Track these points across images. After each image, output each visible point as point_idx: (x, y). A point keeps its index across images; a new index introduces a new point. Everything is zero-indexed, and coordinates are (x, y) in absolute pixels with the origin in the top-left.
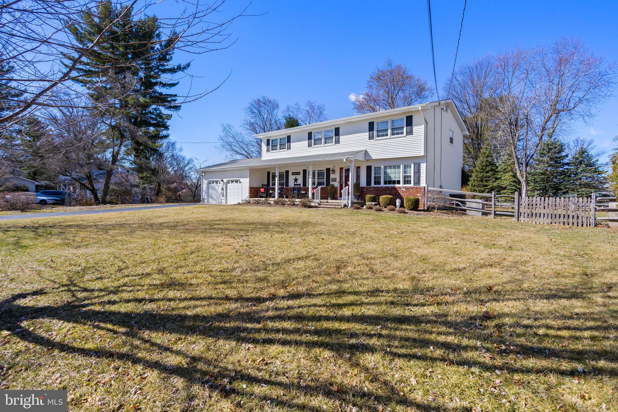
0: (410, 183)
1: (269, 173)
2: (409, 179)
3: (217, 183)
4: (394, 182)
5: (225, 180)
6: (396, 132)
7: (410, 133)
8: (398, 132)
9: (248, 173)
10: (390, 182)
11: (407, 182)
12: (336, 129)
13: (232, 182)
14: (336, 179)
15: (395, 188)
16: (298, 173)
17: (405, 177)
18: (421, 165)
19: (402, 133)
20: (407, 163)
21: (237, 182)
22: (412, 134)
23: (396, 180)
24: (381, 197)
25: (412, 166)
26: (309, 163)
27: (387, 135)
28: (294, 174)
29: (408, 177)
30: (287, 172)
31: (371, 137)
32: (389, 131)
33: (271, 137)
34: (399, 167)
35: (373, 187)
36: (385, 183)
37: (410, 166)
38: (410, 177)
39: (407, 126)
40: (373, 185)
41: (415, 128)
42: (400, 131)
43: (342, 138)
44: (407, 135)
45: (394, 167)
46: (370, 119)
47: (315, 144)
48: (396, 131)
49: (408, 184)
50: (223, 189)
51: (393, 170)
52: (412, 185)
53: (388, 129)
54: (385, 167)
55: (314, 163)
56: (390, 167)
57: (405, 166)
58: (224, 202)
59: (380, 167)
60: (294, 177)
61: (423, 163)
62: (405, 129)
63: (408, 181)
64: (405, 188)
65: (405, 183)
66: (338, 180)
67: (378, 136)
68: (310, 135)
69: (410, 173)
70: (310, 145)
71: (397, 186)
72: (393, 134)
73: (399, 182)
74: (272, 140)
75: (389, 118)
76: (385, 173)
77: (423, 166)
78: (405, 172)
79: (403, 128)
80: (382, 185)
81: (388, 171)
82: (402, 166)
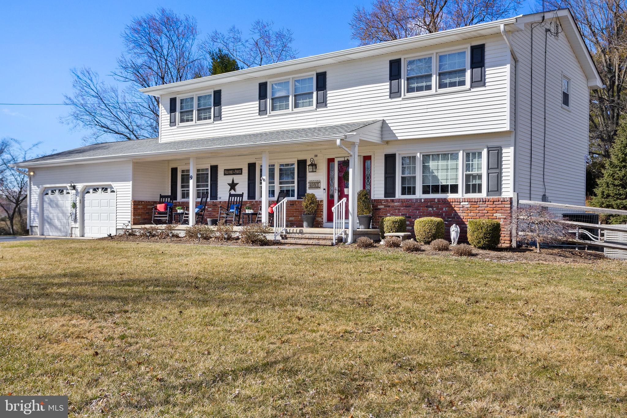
0: (480, 191)
1: (174, 171)
2: (477, 182)
3: (61, 191)
4: (444, 189)
5: (80, 186)
6: (448, 81)
7: (479, 82)
8: (453, 80)
9: (129, 170)
10: (436, 189)
11: (472, 188)
12: (318, 75)
13: (95, 190)
14: (319, 182)
15: (445, 202)
16: (238, 171)
17: (468, 177)
18: (504, 151)
19: (462, 83)
20: (472, 147)
21: (105, 189)
22: (484, 85)
23: (450, 183)
24: (417, 222)
25: (485, 153)
26: (259, 150)
27: (429, 88)
28: (228, 172)
29: (474, 177)
30: (214, 169)
31: (394, 93)
32: (434, 78)
33: (179, 93)
34: (455, 157)
35: (399, 200)
36: (426, 190)
37: (480, 154)
38: (480, 177)
39: (472, 67)
40: (398, 195)
41: (490, 73)
42: (457, 79)
43: (331, 94)
44: (472, 87)
45: (445, 156)
46: (392, 53)
47: (273, 109)
48: (449, 78)
49: (474, 191)
50: (74, 206)
51: (442, 163)
52: (483, 194)
53: (430, 76)
54: (426, 158)
55: (273, 150)
56: (436, 157)
57: (468, 155)
58: (77, 233)
59: (414, 158)
60: (229, 179)
61: (508, 146)
62: (468, 73)
63: (474, 185)
64: (470, 201)
65: (468, 191)
66: (324, 185)
67: (410, 90)
68: (263, 88)
69: (479, 168)
70: (262, 111)
71: (450, 196)
72: (442, 86)
73: (454, 189)
74: (182, 101)
75: (434, 52)
76: (425, 168)
77: (508, 154)
78: (468, 167)
79: (464, 71)
80: (419, 194)
81: (432, 164)
82: (461, 154)
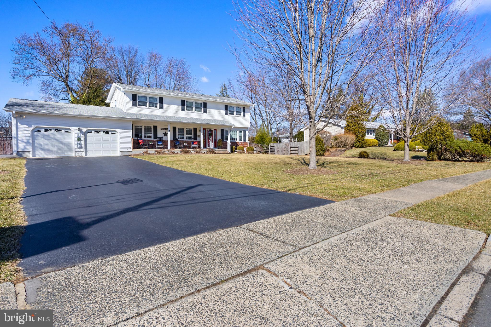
5: (84, 129)
7: (244, 115)
9: (129, 124)
10: (233, 139)
11: (240, 140)
15: (236, 143)
16: (167, 129)
17: (239, 137)
19: (240, 115)
20: (241, 130)
21: (106, 132)
23: (235, 138)
25: (243, 132)
27: (233, 114)
28: (163, 129)
30: (156, 127)
31: (226, 114)
34: (237, 132)
37: (241, 132)
38: (241, 137)
39: (243, 112)
43: (209, 110)
46: (226, 103)
47: (187, 110)
48: (238, 113)
50: (79, 139)
51: (234, 133)
52: (243, 141)
56: (232, 131)
58: (83, 155)
59: (228, 131)
60: (164, 131)
67: (229, 114)
68: (184, 102)
69: (241, 135)
70: (183, 110)
72: (236, 114)
74: (139, 96)
77: (247, 132)
78: (239, 135)
79: (241, 112)
81: (231, 133)
82: (238, 132)
